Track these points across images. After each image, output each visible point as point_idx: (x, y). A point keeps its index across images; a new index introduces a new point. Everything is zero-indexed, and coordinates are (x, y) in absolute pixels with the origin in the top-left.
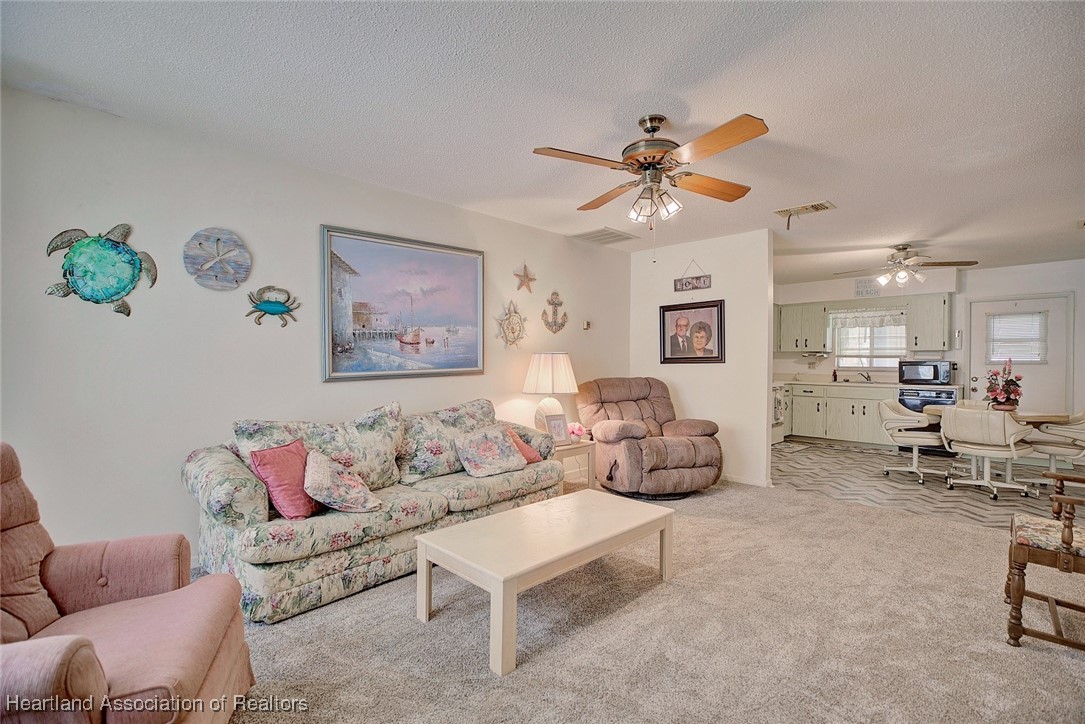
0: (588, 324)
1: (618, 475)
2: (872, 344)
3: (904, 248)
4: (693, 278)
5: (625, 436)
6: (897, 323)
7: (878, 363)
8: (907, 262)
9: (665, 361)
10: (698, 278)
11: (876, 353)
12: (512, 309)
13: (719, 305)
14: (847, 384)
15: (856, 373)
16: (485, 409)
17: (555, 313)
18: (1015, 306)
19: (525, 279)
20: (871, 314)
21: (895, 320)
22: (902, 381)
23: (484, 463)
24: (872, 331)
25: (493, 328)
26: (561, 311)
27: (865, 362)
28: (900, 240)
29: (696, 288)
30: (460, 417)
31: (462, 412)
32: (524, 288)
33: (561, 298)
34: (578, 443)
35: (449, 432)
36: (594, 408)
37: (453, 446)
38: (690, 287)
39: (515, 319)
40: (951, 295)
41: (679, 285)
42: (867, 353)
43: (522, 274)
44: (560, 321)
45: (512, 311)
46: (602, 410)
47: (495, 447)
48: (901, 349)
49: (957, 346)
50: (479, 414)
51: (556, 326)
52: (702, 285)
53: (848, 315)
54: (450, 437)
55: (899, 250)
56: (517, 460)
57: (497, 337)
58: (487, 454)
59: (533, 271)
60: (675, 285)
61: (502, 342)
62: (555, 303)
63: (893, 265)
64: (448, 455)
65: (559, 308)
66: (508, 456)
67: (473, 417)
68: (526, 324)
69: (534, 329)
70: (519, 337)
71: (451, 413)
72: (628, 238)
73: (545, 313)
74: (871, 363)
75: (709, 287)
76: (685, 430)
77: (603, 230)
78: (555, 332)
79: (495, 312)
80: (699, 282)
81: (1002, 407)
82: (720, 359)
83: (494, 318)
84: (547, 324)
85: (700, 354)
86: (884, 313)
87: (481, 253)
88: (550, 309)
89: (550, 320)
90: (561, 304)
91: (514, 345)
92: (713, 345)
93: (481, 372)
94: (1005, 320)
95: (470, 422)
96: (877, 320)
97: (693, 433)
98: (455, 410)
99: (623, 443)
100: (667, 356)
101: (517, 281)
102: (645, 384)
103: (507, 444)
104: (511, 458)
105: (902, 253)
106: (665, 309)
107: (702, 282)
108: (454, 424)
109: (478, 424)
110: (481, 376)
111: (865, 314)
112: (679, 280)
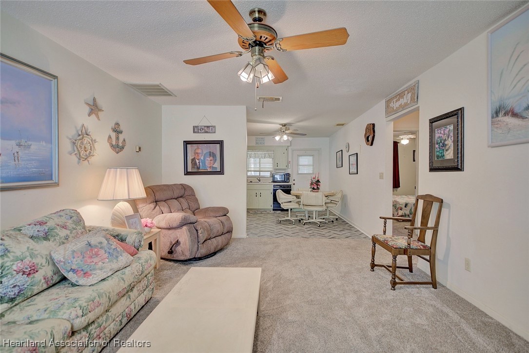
0: (140, 148)
1: (179, 249)
2: (260, 166)
3: (284, 125)
4: (205, 126)
5: (184, 223)
6: (270, 157)
7: (262, 174)
8: (287, 132)
9: (187, 173)
10: (208, 127)
11: (261, 170)
12: (84, 131)
13: (221, 143)
14: (251, 183)
15: (256, 178)
16: (74, 218)
17: (117, 138)
18: (306, 152)
19: (94, 108)
20: (261, 153)
21: (269, 156)
22: (274, 182)
23: (94, 269)
24: (260, 160)
25: (66, 146)
26: (121, 137)
27: (257, 174)
28: (284, 121)
29: (207, 132)
30: (52, 229)
31: (51, 224)
32: (93, 116)
33: (122, 128)
34: (149, 232)
35: (42, 248)
36: (152, 206)
37: (51, 261)
38: (203, 131)
39: (86, 140)
40: (288, 146)
41: (196, 129)
42: (258, 169)
43: (92, 104)
44: (121, 144)
45: (83, 133)
46: (157, 207)
47: (102, 252)
48: (271, 168)
49: (289, 167)
50: (70, 223)
51: (118, 148)
52: (211, 131)
53: (253, 153)
54: (45, 252)
55: (283, 126)
56: (125, 258)
57: (71, 154)
58: (96, 260)
59: (101, 102)
60: (194, 129)
61: (74, 158)
62: (117, 131)
63: (281, 132)
64: (46, 271)
65: (120, 135)
66: (117, 257)
67: (64, 227)
68: (96, 145)
69: (102, 150)
70: (90, 155)
71: (38, 227)
72: (170, 95)
73: (110, 137)
74: (260, 174)
75: (215, 132)
76: (212, 214)
77: (158, 86)
78: (118, 153)
79: (68, 133)
80: (208, 129)
81: (315, 191)
82: (221, 172)
83: (68, 137)
84: (112, 146)
85: (209, 170)
86: (265, 153)
87: (55, 77)
88: (113, 135)
89: (114, 143)
90: (121, 132)
91: (86, 161)
92: (217, 165)
93: (57, 184)
94: (303, 157)
95: (63, 233)
96: (263, 155)
97: (217, 215)
98: (41, 223)
99: (185, 228)
100: (188, 171)
101: (87, 109)
102: (182, 188)
103: (113, 247)
104: (120, 258)
105: (284, 128)
106: (187, 143)
107: (211, 129)
108: (46, 238)
109: (71, 233)
110: (58, 188)
111: (259, 153)
112: (198, 127)
